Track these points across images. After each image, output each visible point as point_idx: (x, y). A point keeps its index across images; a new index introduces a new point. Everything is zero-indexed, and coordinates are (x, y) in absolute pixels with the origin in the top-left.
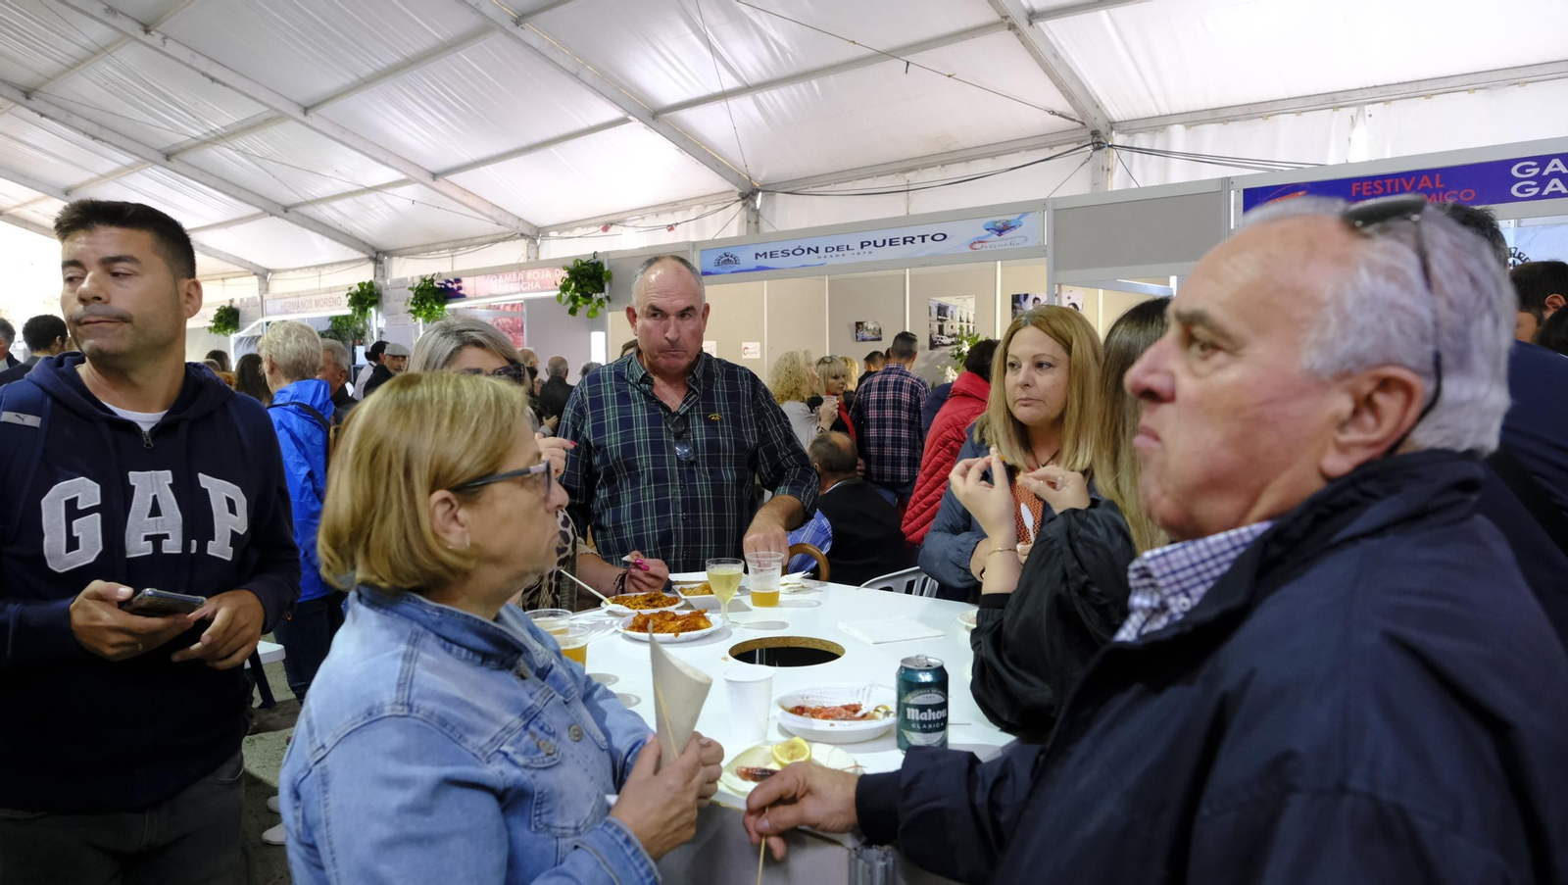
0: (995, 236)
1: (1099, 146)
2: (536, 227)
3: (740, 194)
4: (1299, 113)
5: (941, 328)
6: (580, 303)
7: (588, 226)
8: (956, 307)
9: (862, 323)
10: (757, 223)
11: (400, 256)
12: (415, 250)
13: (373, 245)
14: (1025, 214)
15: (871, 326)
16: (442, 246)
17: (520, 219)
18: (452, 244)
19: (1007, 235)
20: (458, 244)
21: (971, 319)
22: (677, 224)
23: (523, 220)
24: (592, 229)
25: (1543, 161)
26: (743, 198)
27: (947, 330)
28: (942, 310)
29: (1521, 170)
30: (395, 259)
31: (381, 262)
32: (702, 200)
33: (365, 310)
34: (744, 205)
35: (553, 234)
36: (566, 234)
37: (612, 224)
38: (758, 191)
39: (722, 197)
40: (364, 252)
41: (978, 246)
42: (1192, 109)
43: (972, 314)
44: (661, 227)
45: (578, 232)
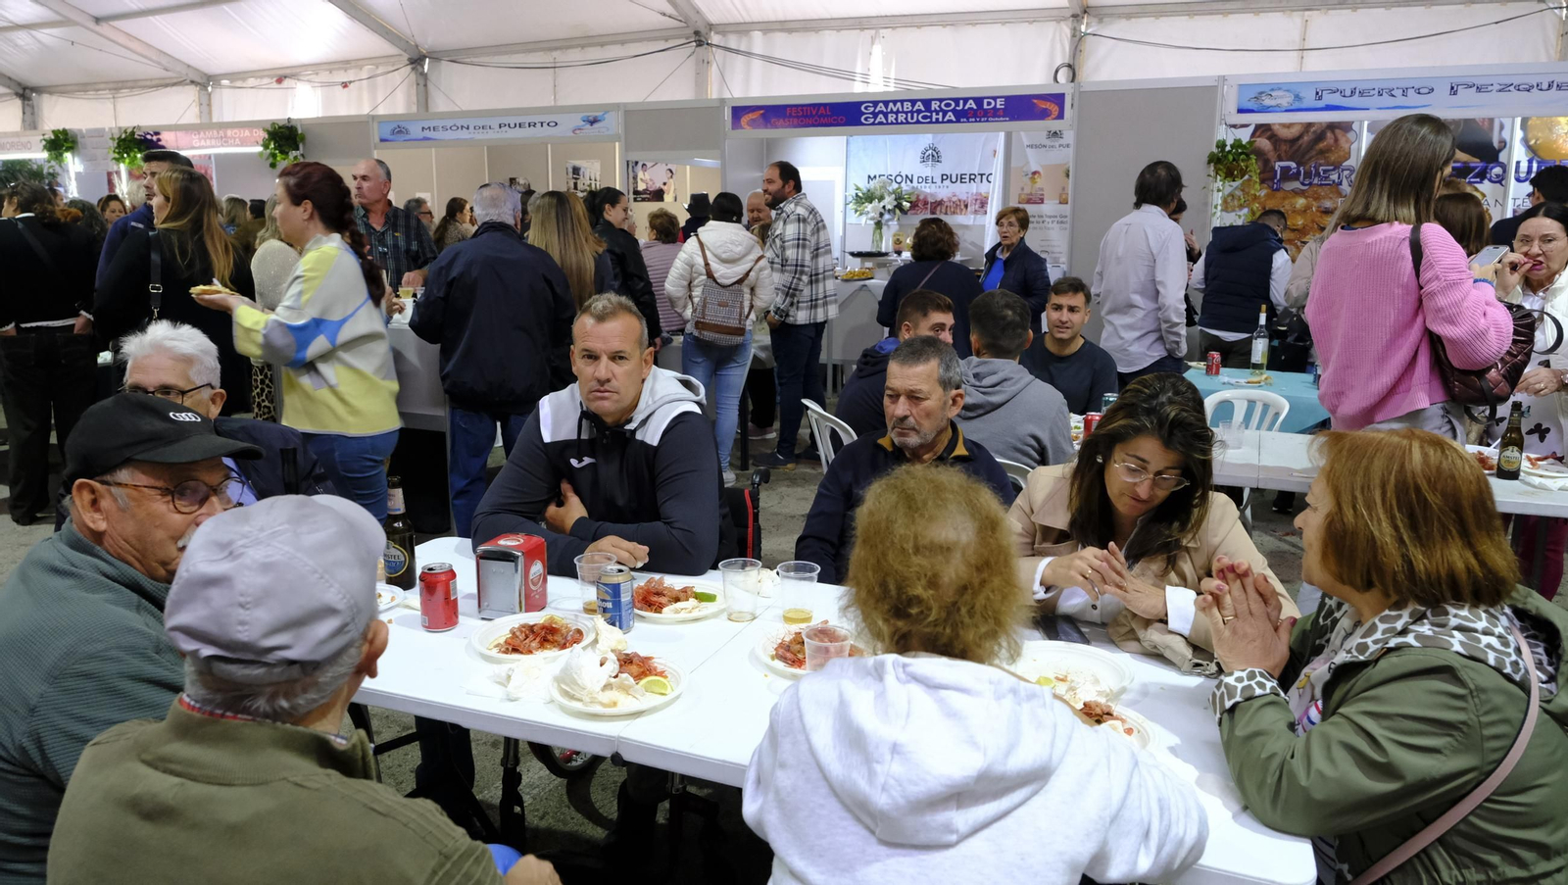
0: (588, 126)
1: (700, 44)
2: (205, 74)
3: (409, 59)
4: (838, 30)
5: (576, 184)
6: (278, 159)
7: (261, 77)
8: (586, 168)
9: (514, 179)
10: (425, 85)
11: (51, 93)
12: (69, 88)
13: (19, 81)
14: (606, 113)
15: (522, 182)
16: (102, 86)
17: (189, 66)
18: (111, 86)
19: (596, 125)
20: (120, 85)
21: (598, 179)
22: (350, 82)
23: (193, 67)
24: (266, 81)
25: (875, 103)
26: (412, 63)
27: (580, 186)
28: (576, 170)
29: (866, 108)
30: (45, 97)
31: (29, 99)
32: (374, 61)
33: (61, 155)
34: (413, 69)
35: (225, 82)
36: (239, 84)
37: (285, 77)
38: (425, 57)
39: (392, 60)
40: (9, 87)
41: (578, 132)
42: (766, 20)
43: (598, 174)
44: (333, 84)
45: (251, 82)
